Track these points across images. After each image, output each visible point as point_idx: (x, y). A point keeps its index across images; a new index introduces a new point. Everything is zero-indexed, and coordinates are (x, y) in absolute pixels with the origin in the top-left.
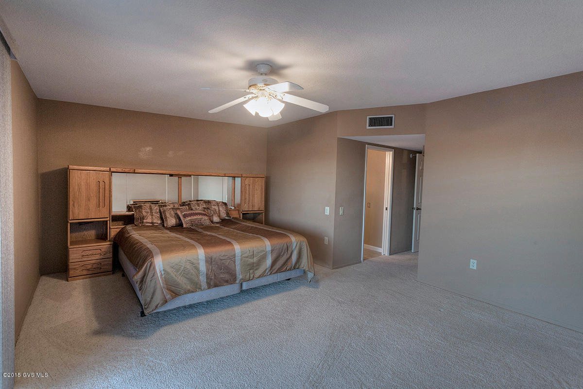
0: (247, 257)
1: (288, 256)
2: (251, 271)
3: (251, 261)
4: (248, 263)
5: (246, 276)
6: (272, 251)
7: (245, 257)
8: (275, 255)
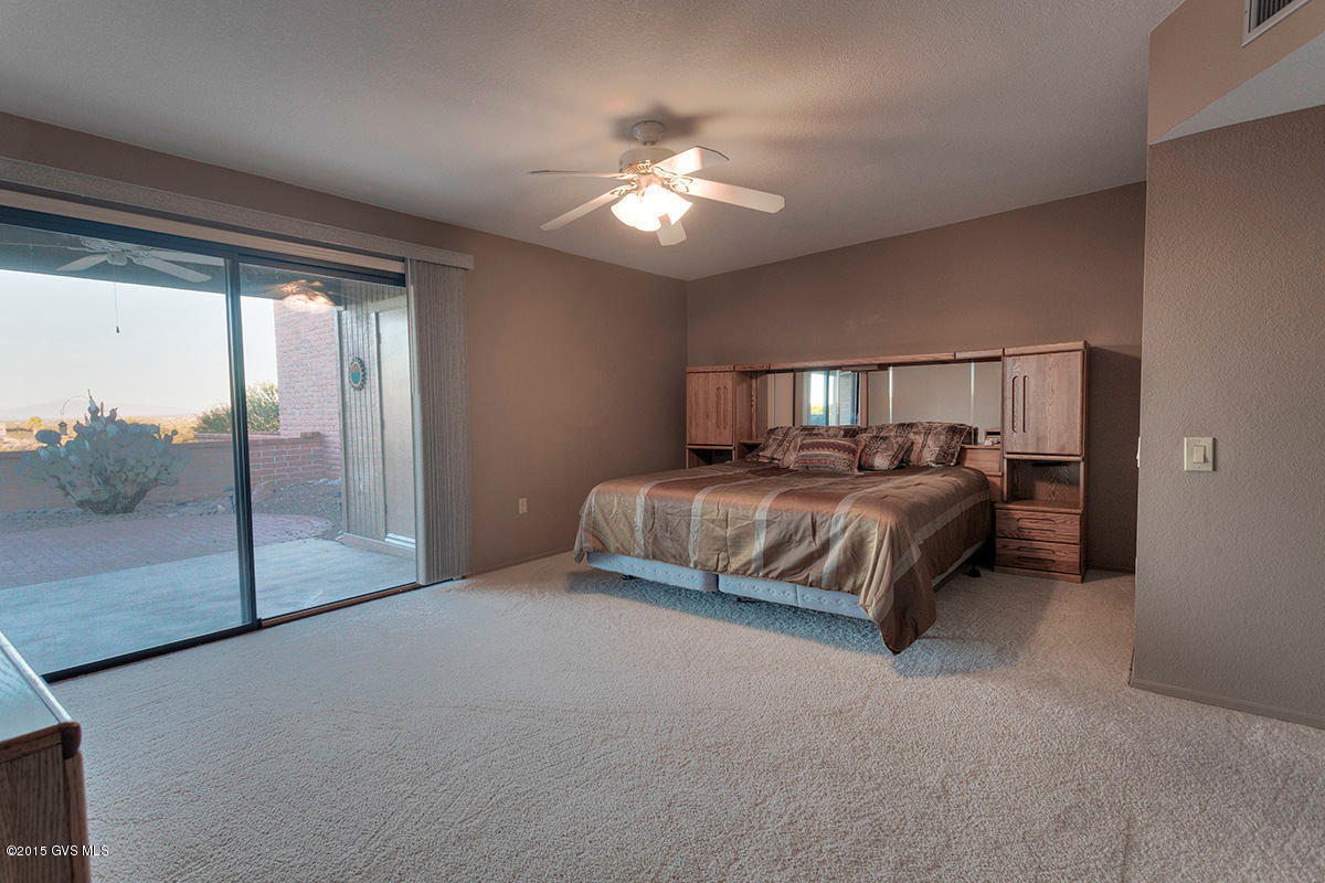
0: (713, 521)
1: (814, 547)
2: (722, 555)
3: (719, 532)
4: (715, 534)
5: (708, 560)
6: (769, 523)
7: (708, 520)
8: (775, 533)
